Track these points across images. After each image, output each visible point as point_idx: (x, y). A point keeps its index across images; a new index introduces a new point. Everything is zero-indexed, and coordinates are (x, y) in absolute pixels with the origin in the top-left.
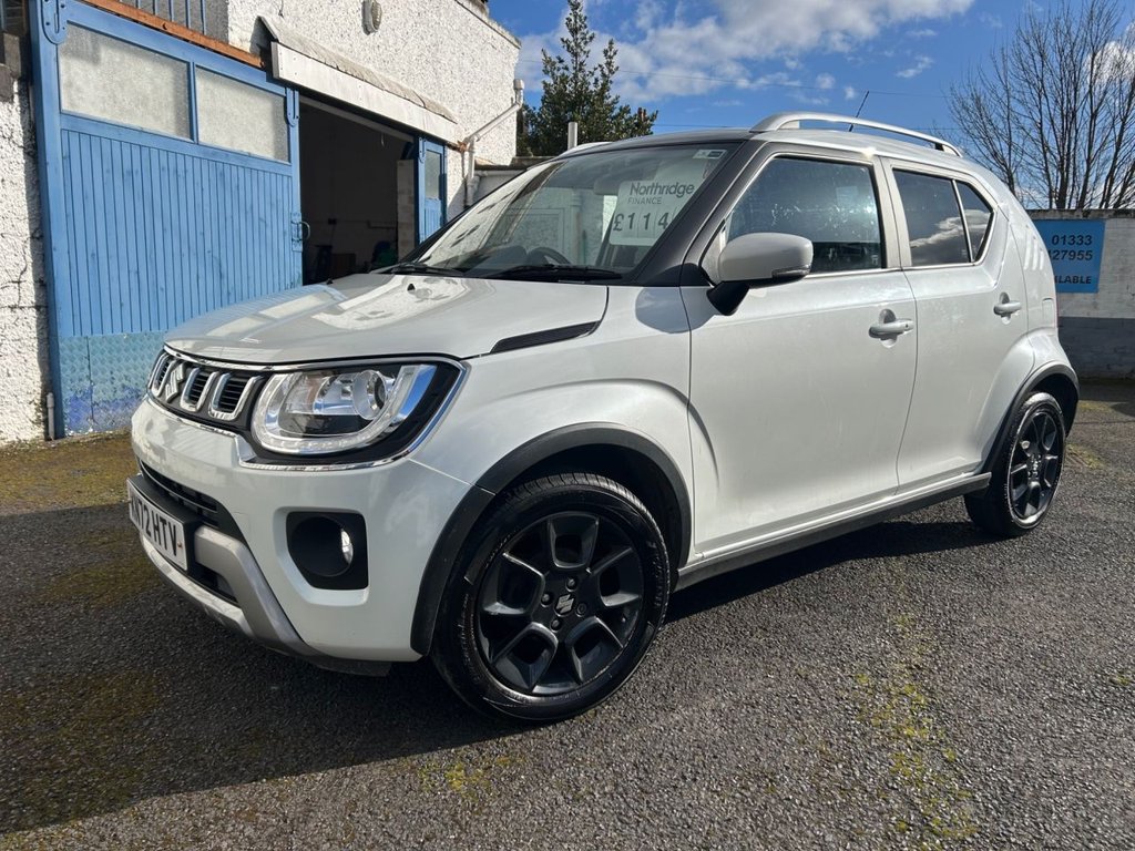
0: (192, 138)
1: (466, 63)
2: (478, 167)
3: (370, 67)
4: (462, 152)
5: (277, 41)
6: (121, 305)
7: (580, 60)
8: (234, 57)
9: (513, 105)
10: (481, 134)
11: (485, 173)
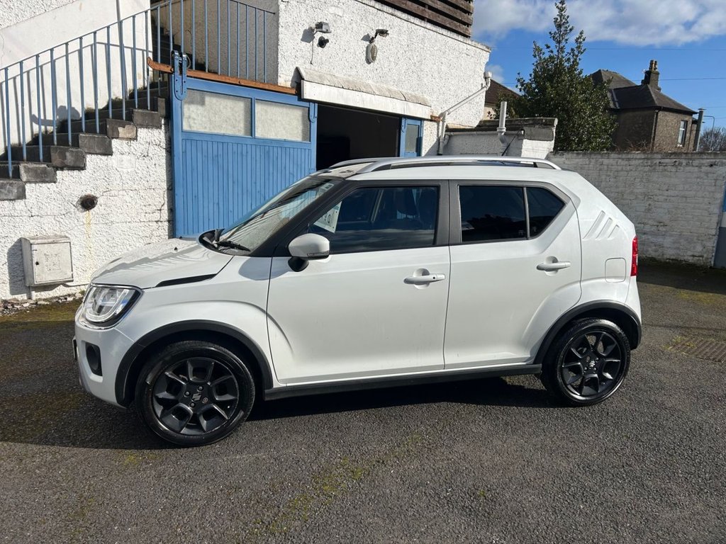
0: (252, 135)
1: (444, 68)
2: (448, 130)
3: (370, 82)
4: (438, 123)
5: (303, 79)
7: (561, 45)
8: (281, 92)
9: (482, 88)
10: (451, 110)
11: (452, 133)
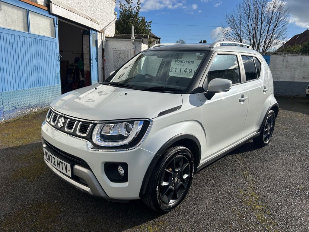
0: (29, 32)
1: (102, 7)
2: (106, 37)
3: (76, 9)
4: (101, 33)
5: (51, 2)
6: (10, 82)
7: (130, 5)
8: (39, 7)
9: (114, 19)
10: (106, 28)
11: (108, 39)
